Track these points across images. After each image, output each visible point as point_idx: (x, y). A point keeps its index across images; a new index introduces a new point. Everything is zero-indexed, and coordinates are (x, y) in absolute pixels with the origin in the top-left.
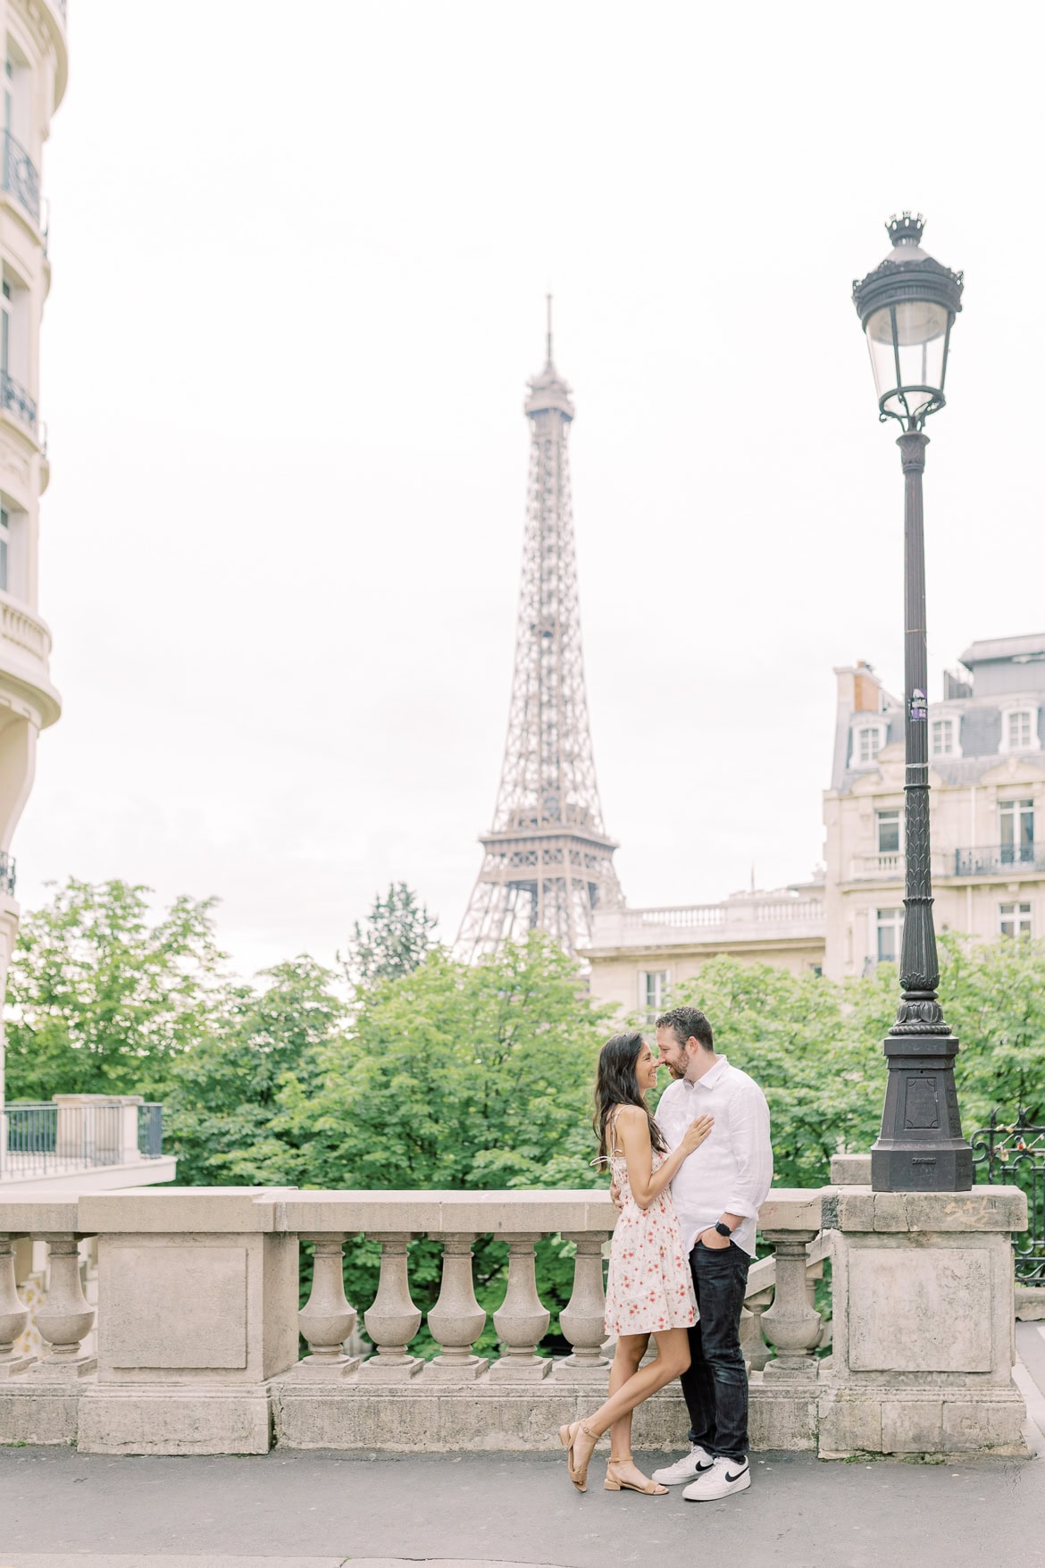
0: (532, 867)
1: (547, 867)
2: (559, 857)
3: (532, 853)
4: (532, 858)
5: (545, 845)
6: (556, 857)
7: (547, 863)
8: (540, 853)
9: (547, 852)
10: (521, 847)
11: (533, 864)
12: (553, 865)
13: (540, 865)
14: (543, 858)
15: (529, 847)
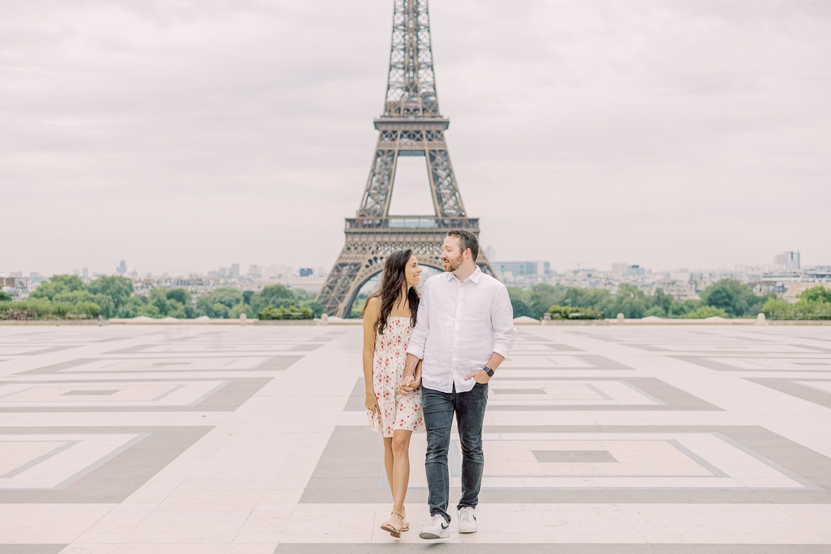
0: (419, 142)
1: (430, 142)
2: (439, 136)
3: (418, 132)
4: (418, 136)
5: (428, 127)
6: (437, 137)
7: (430, 140)
8: (424, 133)
9: (428, 132)
10: (408, 128)
11: (418, 140)
12: (435, 141)
13: (425, 141)
14: (427, 136)
15: (415, 128)
